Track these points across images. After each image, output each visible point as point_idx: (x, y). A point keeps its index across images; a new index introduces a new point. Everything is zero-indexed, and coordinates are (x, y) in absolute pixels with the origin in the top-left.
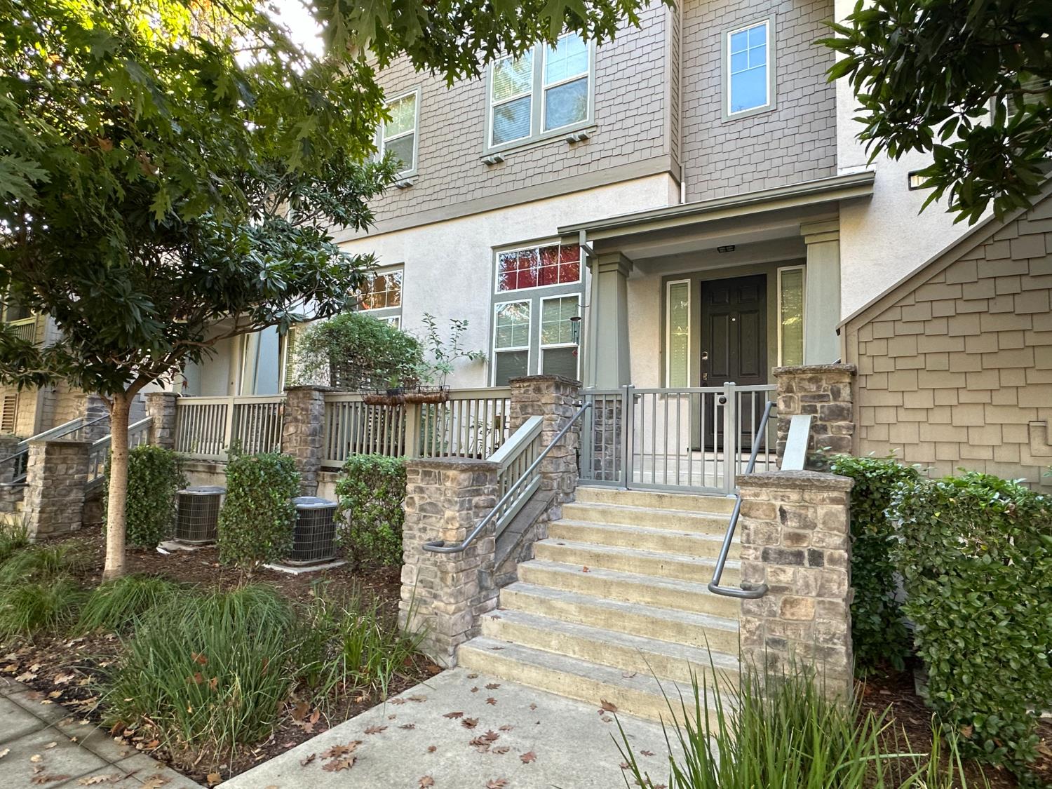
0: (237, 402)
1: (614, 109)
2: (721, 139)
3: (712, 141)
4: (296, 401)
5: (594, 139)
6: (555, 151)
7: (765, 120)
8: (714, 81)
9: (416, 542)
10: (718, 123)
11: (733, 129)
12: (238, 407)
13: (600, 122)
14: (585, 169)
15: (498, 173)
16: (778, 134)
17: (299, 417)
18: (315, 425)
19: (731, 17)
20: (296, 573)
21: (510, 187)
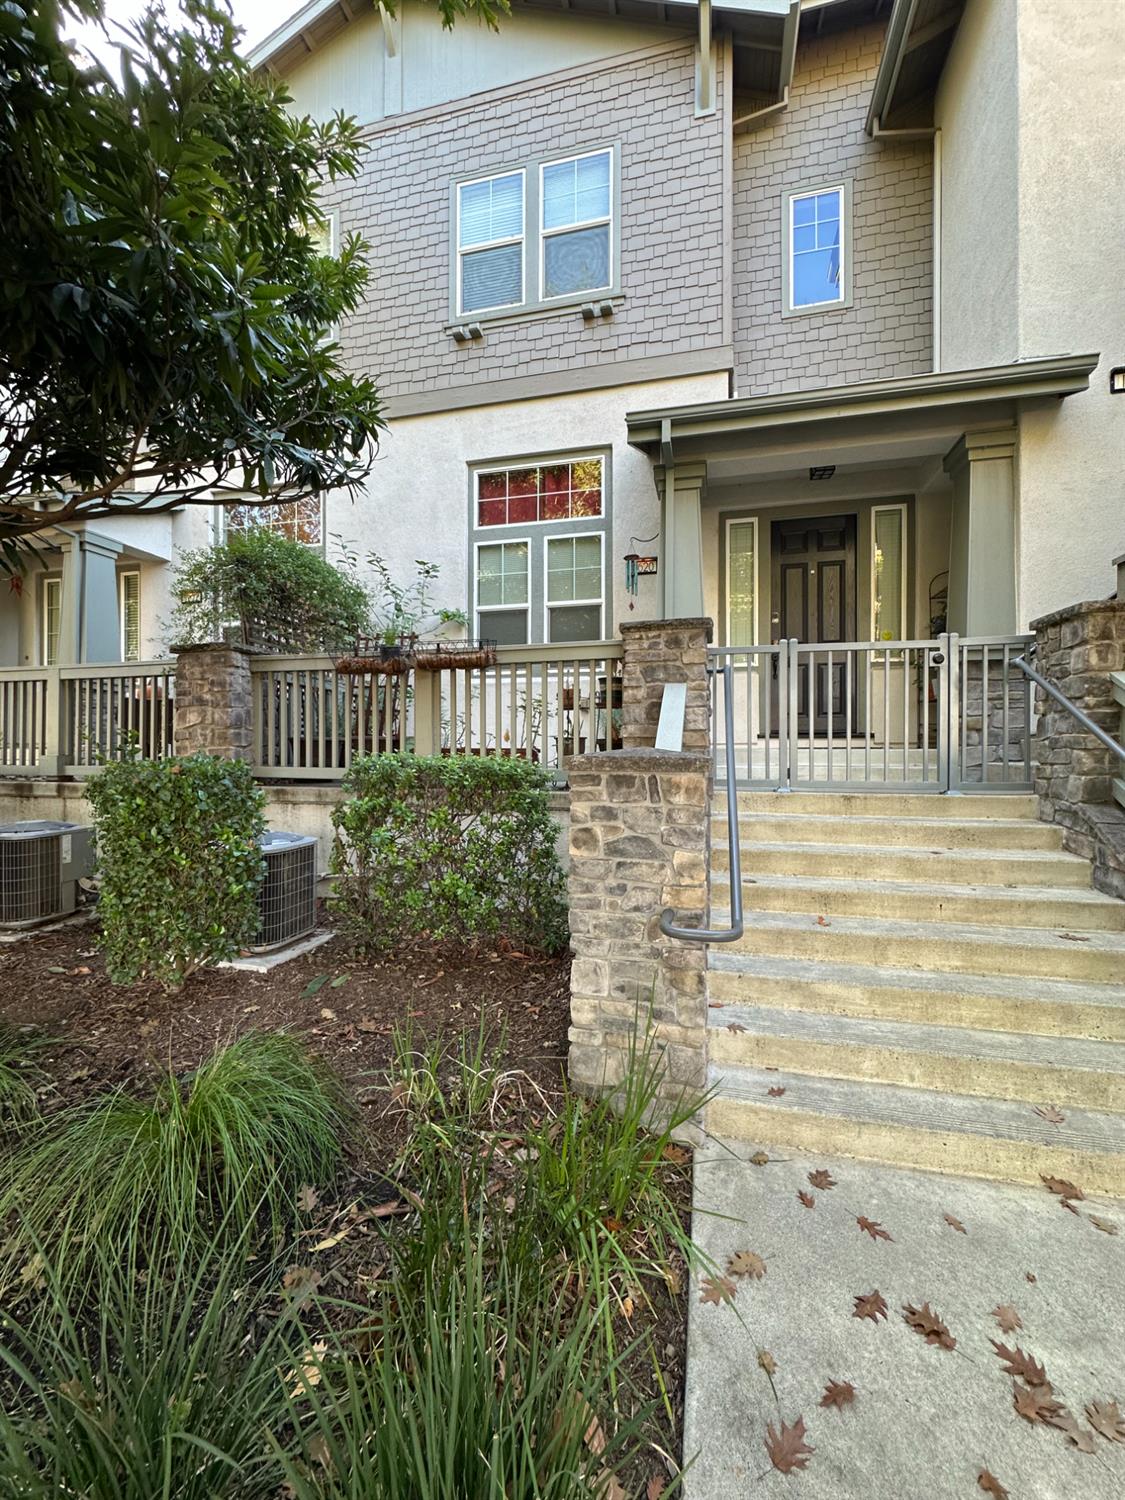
0: (66, 676)
1: (650, 276)
2: (781, 340)
3: (769, 343)
4: (197, 670)
5: (619, 316)
6: (563, 328)
7: (838, 319)
8: (772, 261)
9: (604, 914)
10: (776, 318)
11: (796, 328)
12: (67, 685)
13: (629, 293)
14: (605, 358)
15: (473, 354)
16: (853, 340)
17: (208, 697)
18: (238, 709)
19: (793, 176)
20: (263, 970)
21: (494, 375)
